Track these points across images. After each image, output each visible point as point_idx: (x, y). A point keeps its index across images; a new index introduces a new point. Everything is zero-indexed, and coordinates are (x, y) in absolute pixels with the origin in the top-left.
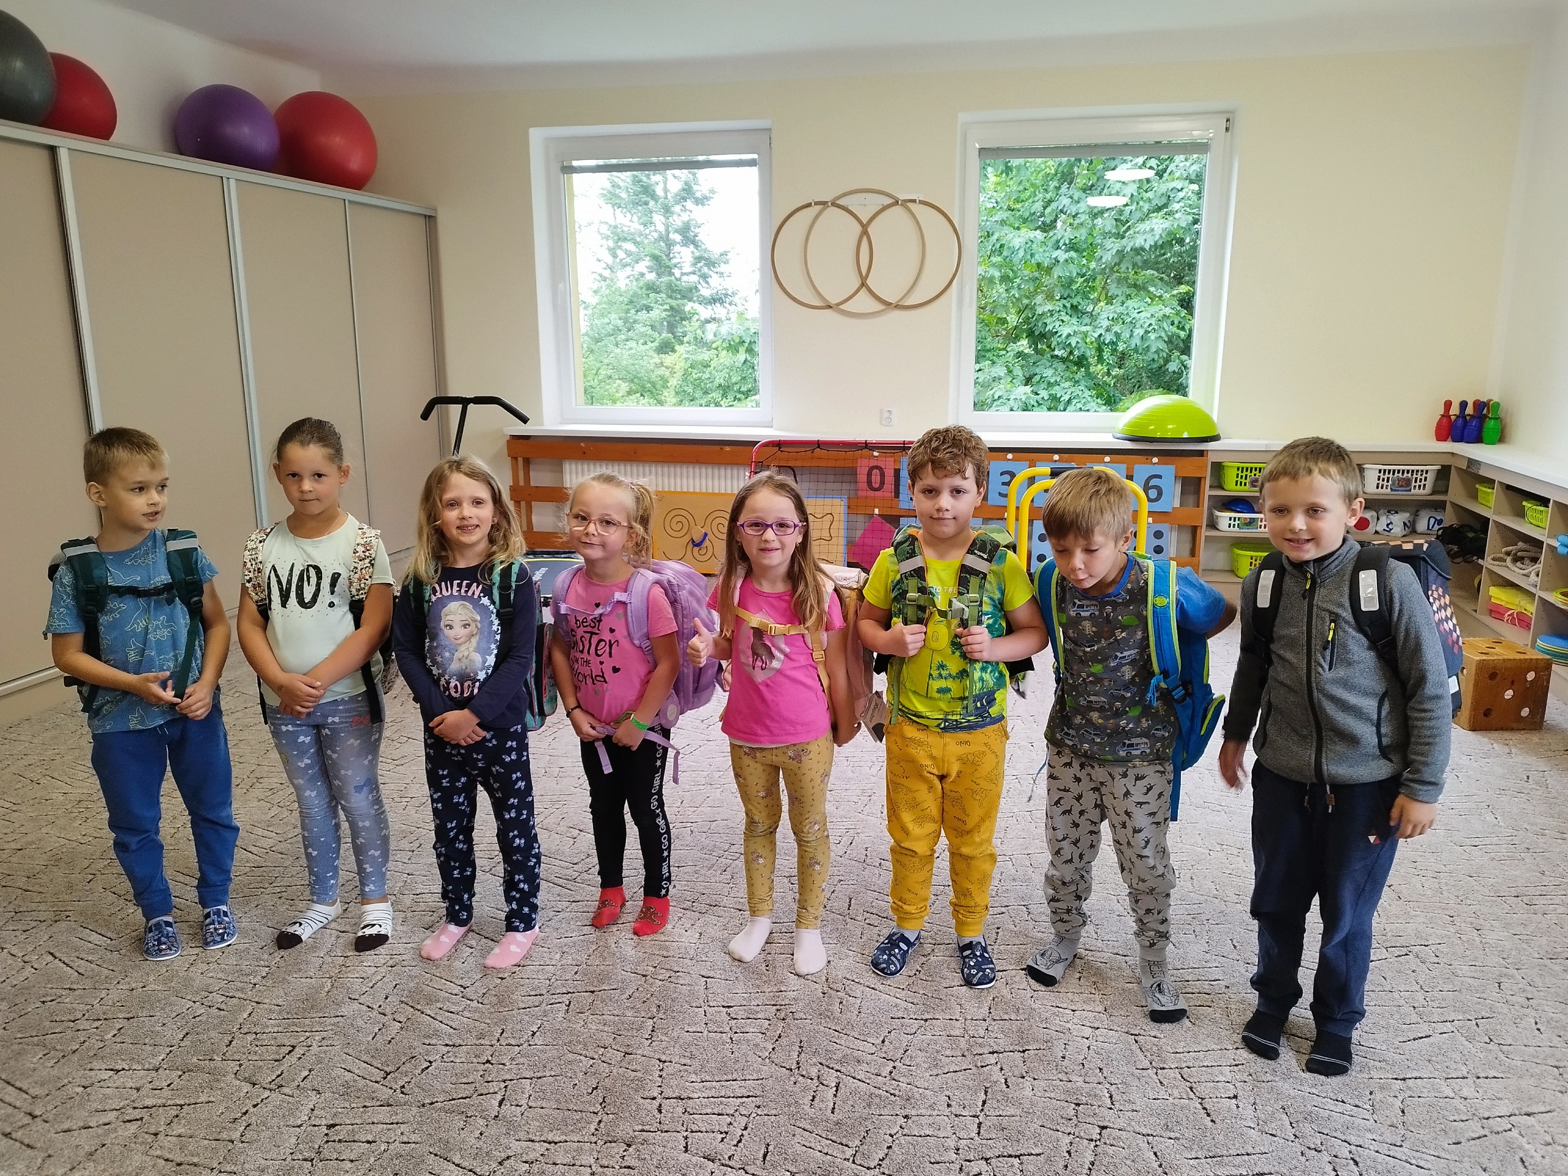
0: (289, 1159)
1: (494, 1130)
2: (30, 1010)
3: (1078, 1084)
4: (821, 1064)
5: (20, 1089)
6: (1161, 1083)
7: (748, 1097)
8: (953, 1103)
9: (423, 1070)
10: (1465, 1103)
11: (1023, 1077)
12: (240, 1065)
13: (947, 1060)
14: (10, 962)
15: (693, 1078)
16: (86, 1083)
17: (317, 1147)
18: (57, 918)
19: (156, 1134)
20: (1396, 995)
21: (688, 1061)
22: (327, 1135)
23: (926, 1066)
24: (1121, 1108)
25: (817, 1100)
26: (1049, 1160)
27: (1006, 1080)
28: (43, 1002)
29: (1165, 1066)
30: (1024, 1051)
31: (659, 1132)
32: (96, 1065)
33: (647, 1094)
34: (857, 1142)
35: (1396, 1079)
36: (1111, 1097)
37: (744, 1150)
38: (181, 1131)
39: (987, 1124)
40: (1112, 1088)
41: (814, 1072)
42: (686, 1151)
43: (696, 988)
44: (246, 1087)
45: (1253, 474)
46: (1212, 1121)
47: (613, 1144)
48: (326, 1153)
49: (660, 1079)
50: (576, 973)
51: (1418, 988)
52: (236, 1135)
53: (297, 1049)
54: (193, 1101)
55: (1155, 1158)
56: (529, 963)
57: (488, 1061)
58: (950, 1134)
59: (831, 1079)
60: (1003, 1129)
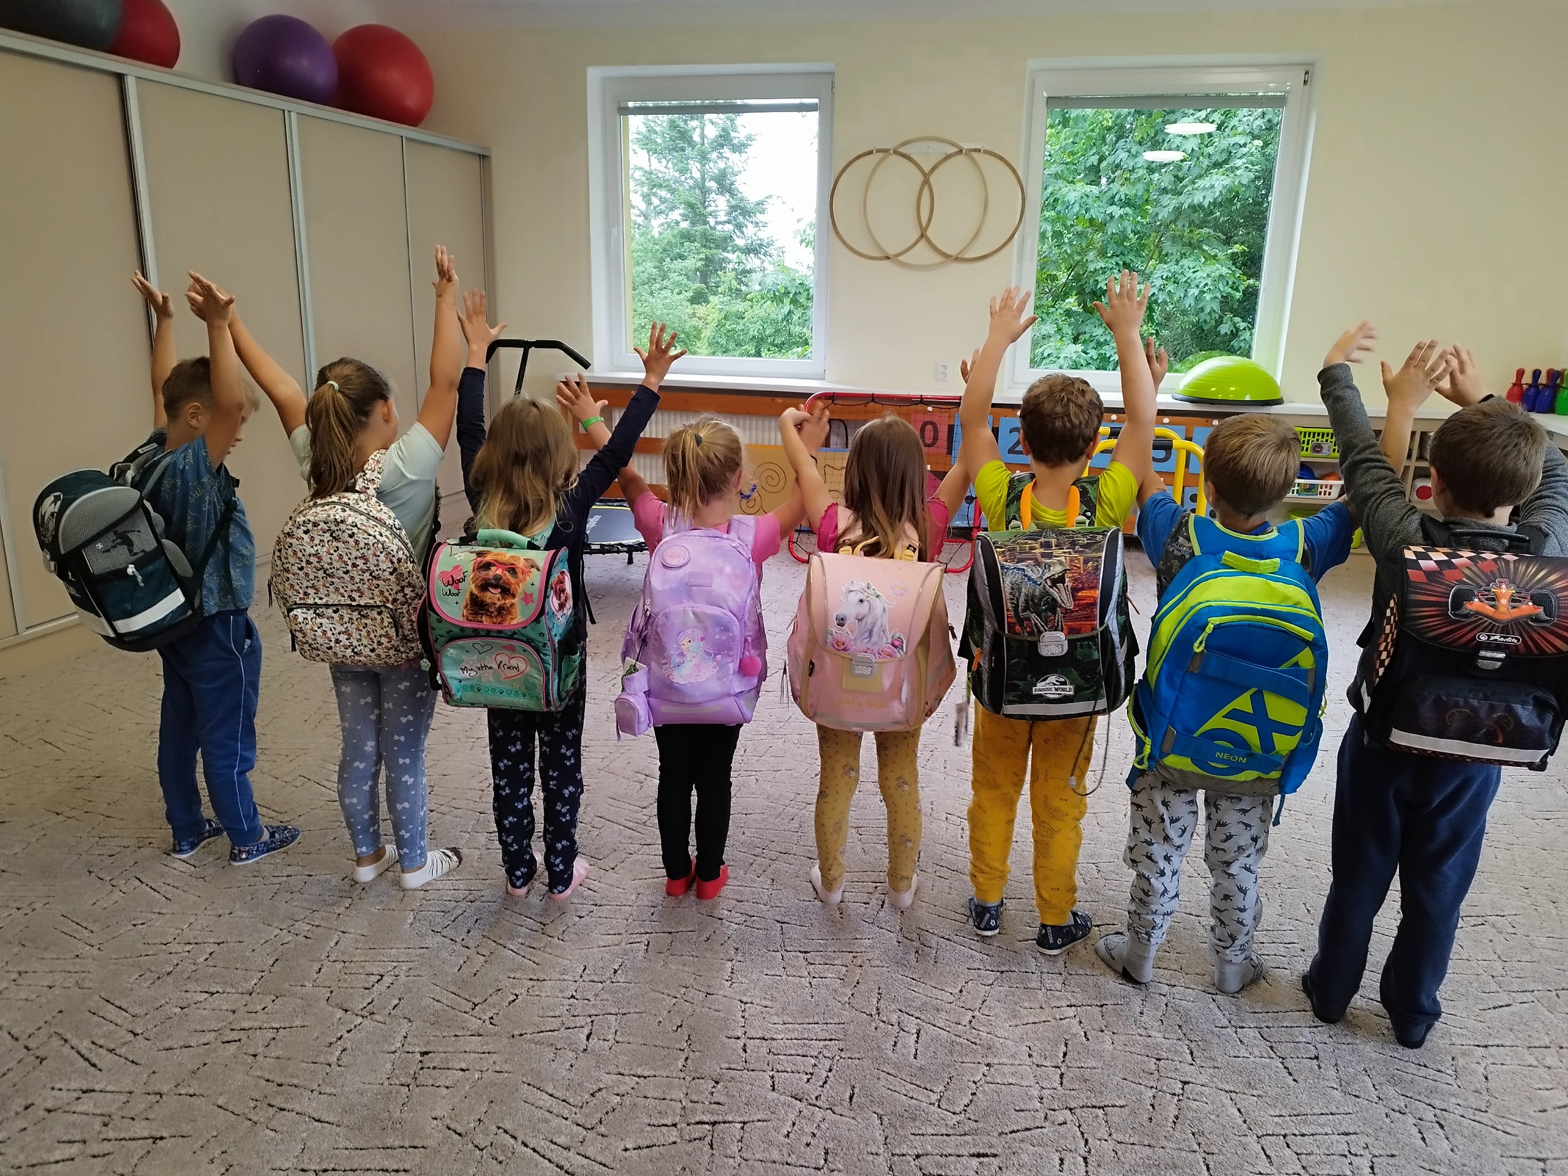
0: (386, 1083)
1: (584, 1062)
2: (122, 932)
3: (1158, 1040)
4: (900, 1011)
5: (120, 1008)
6: (1241, 1041)
7: (831, 1040)
8: (1034, 1054)
9: (510, 1003)
10: (1550, 1072)
11: (1102, 1031)
12: (331, 992)
13: (1026, 1012)
14: (98, 885)
15: (776, 1019)
16: (183, 1005)
17: (412, 1073)
18: (140, 844)
19: (255, 1056)
20: (1474, 964)
21: (768, 1003)
22: (421, 1061)
23: (1005, 1016)
24: (1203, 1064)
25: (899, 1045)
26: (1133, 1112)
27: (1085, 1033)
28: (134, 925)
29: (1244, 1025)
30: (1102, 1006)
31: (746, 1071)
32: (191, 986)
33: (730, 1034)
34: (942, 1088)
35: (1478, 1046)
36: (1192, 1053)
37: (831, 1092)
38: (280, 1053)
39: (1069, 1075)
40: (1193, 1045)
41: (894, 1019)
42: (774, 1089)
43: (773, 933)
44: (340, 1013)
45: (1315, 440)
46: (1295, 1080)
47: (701, 1081)
48: (421, 1080)
49: (743, 1020)
50: (652, 914)
51: (1495, 957)
52: (333, 1060)
53: (385, 978)
54: (287, 1025)
55: (1238, 1114)
56: (605, 903)
57: (573, 997)
58: (1033, 1084)
59: (912, 1025)
60: (1086, 1081)
